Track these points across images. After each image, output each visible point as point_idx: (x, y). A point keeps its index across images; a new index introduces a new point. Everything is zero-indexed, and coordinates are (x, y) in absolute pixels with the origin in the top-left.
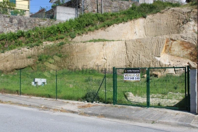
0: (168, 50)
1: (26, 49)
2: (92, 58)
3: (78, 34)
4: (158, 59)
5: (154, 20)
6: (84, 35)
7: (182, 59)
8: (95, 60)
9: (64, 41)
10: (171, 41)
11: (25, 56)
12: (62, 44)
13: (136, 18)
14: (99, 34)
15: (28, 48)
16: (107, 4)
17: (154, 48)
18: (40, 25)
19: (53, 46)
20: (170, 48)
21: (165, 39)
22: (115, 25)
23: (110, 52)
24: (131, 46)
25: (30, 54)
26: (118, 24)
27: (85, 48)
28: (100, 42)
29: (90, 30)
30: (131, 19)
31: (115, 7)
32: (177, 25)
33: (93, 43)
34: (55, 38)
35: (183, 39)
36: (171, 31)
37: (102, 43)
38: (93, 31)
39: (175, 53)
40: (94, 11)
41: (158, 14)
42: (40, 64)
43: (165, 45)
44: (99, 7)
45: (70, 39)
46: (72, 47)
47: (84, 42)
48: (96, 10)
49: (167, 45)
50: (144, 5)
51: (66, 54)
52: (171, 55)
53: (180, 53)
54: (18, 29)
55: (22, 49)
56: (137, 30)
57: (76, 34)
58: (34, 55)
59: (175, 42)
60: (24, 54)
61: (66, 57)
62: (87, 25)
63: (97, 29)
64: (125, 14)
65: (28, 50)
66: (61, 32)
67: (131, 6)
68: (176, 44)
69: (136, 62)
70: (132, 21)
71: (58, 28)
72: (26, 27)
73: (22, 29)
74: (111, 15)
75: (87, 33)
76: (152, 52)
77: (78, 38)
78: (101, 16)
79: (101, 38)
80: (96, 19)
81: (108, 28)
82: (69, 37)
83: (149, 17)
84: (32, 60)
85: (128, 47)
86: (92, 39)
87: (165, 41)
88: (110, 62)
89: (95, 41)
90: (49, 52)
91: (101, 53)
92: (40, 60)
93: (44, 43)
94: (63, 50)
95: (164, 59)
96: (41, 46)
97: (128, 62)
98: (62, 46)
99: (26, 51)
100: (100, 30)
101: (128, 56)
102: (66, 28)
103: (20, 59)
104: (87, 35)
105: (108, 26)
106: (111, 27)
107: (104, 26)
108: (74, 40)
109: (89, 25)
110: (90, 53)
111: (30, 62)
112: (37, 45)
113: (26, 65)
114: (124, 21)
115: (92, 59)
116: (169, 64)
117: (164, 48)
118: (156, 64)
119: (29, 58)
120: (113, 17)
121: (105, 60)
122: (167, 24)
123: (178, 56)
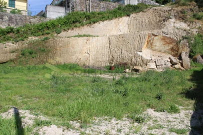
0: (150, 45)
1: (10, 44)
2: (75, 52)
3: (64, 30)
4: (140, 54)
5: (138, 18)
6: (70, 31)
7: (163, 54)
8: (77, 55)
9: (49, 36)
10: (153, 37)
11: (8, 51)
12: (47, 39)
13: (121, 16)
14: (85, 30)
15: (13, 43)
16: (95, 4)
17: (136, 43)
18: (30, 22)
19: (37, 41)
20: (152, 43)
21: (147, 34)
22: (100, 22)
23: (93, 47)
24: (114, 41)
25: (14, 48)
26: (103, 21)
27: (69, 43)
28: (84, 38)
29: (76, 26)
30: (116, 17)
31: (103, 8)
32: (159, 22)
33: (77, 38)
34: (41, 33)
35: (164, 35)
36: (153, 27)
37: (86, 38)
38: (79, 27)
39: (156, 48)
40: (83, 10)
41: (141, 13)
42: (23, 59)
43: (147, 41)
44: (88, 7)
45: (56, 35)
46: (56, 42)
47: (68, 37)
48: (85, 9)
49: (149, 40)
50: (129, 6)
51: (49, 48)
52: (153, 50)
53: (161, 48)
54: (9, 25)
55: (7, 43)
56: (121, 27)
57: (62, 30)
58: (18, 50)
59: (157, 37)
60: (8, 49)
61: (49, 51)
62: (74, 22)
63: (83, 25)
64: (111, 13)
65: (12, 44)
66: (48, 28)
67: (117, 7)
68: (157, 39)
69: (118, 57)
70: (117, 19)
71: (46, 24)
72: (17, 24)
73: (12, 26)
74: (98, 14)
75: (73, 29)
76: (135, 47)
77: (63, 34)
78: (88, 14)
79: (86, 34)
80: (83, 17)
81: (94, 25)
82: (55, 32)
83: (133, 15)
84: (15, 54)
85: (112, 43)
86: (77, 34)
87: (148, 36)
88: (93, 57)
89: (79, 36)
90: (32, 46)
91: (84, 47)
92: (23, 54)
93: (30, 38)
94: (47, 44)
95: (146, 54)
96: (26, 41)
97: (111, 57)
98: (46, 41)
99: (11, 45)
100: (86, 26)
101: (111, 51)
102: (54, 25)
103: (3, 53)
104: (72, 31)
105: (94, 23)
106: (96, 24)
107: (90, 23)
108: (59, 35)
109: (76, 22)
110: (73, 48)
111: (13, 56)
112: (22, 40)
113: (8, 60)
114: (109, 18)
115: (75, 54)
116: (150, 59)
117: (146, 44)
118: (138, 59)
119: (13, 52)
120: (100, 16)
121: (87, 55)
122: (149, 22)
123: (160, 51)
